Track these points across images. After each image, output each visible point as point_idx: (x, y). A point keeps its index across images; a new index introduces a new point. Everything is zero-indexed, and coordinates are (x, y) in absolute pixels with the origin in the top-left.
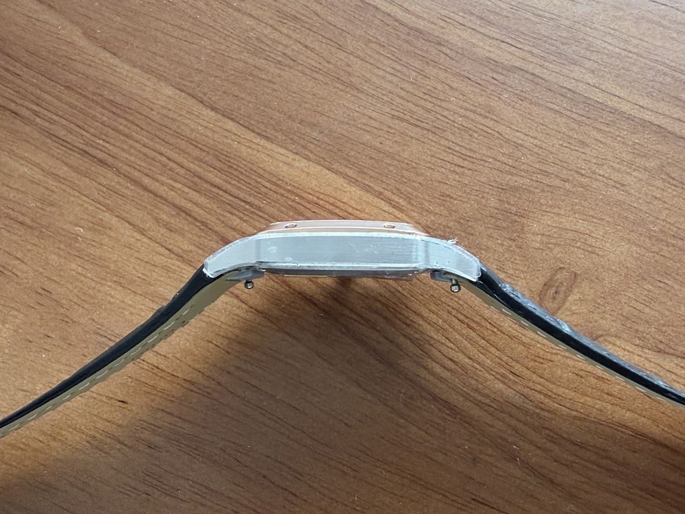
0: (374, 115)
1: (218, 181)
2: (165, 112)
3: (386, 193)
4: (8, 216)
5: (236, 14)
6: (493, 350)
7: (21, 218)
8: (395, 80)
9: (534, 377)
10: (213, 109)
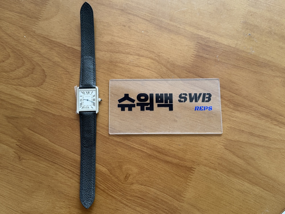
0: (99, 151)
1: (75, 165)
2: (65, 153)
3: (102, 164)
4: (41, 174)
5: (75, 135)
6: (118, 187)
7: (43, 174)
8: (102, 145)
9: (124, 191)
10: (73, 152)
